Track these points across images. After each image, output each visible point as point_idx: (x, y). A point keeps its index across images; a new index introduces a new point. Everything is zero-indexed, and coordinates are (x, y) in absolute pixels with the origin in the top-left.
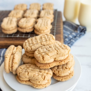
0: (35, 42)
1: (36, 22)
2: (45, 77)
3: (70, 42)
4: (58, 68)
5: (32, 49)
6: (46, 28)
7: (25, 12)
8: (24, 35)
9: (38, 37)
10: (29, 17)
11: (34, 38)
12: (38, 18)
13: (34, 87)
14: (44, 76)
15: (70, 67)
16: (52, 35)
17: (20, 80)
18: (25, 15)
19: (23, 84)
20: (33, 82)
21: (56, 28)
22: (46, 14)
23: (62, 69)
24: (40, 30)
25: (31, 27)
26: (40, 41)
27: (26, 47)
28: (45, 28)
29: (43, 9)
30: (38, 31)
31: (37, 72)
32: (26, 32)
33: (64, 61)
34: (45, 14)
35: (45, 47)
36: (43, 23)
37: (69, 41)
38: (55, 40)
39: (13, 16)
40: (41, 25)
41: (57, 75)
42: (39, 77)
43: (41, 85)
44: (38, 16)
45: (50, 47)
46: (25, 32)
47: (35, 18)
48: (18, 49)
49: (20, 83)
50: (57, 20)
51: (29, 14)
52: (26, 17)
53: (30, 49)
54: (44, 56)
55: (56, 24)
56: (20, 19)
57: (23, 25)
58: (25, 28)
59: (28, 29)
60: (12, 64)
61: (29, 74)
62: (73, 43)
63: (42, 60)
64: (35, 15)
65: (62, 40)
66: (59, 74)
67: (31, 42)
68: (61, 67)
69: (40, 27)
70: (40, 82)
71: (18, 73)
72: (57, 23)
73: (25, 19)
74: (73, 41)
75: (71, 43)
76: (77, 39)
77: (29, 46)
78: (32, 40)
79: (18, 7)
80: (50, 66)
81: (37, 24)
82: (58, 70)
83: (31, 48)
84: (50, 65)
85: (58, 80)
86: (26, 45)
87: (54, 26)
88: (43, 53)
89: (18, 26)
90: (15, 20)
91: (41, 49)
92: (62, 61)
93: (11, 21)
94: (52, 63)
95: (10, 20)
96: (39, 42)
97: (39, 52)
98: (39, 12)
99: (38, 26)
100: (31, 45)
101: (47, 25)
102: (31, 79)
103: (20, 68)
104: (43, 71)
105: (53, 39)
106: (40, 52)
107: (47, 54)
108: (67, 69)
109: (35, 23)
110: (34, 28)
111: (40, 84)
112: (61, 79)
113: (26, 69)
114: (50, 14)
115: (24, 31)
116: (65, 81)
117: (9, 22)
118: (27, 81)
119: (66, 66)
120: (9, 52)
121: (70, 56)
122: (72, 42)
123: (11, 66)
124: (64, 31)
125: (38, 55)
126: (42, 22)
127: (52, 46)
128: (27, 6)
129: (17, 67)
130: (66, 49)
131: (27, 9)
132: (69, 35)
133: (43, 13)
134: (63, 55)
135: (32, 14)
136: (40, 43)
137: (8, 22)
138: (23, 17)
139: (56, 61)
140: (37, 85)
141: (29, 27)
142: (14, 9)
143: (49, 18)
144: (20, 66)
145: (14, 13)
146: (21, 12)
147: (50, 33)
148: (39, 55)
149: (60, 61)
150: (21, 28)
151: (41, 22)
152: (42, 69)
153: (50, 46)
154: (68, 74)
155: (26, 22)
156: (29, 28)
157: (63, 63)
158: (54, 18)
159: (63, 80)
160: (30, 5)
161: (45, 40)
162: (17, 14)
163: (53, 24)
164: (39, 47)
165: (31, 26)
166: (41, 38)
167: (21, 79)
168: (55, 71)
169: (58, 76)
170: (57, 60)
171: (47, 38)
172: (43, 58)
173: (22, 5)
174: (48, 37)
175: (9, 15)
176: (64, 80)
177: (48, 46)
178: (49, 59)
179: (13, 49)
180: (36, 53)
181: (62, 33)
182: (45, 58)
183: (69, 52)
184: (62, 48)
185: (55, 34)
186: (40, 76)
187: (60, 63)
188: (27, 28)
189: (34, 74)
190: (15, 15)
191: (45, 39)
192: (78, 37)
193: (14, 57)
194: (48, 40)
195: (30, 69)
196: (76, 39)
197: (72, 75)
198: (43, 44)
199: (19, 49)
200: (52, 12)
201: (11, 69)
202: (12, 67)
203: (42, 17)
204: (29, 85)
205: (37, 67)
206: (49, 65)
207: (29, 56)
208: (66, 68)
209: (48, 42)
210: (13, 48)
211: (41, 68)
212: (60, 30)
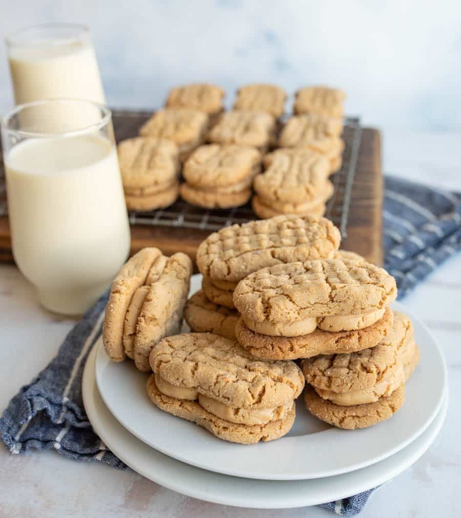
0: (250, 242)
1: (263, 168)
2: (264, 391)
3: (415, 266)
4: (331, 366)
5: (229, 273)
6: (308, 191)
7: (215, 118)
8: (206, 218)
9: (265, 226)
10: (233, 142)
11: (247, 227)
12: (272, 148)
13: (211, 434)
14: (260, 389)
15: (382, 369)
16: (330, 223)
17: (160, 394)
18: (216, 132)
19: (171, 415)
20: (212, 409)
21: (353, 199)
22: (310, 134)
23: (347, 370)
24: (278, 199)
25: (238, 188)
26: (272, 243)
27: (208, 262)
28: (304, 192)
29: (296, 113)
30: (269, 207)
31: (233, 369)
32: (217, 204)
33: (360, 338)
34: (303, 135)
35: (286, 269)
36: (295, 171)
37: (406, 259)
38: (338, 244)
39: (161, 134)
40: (285, 178)
41: (326, 397)
42: (236, 389)
43: (244, 425)
44: (273, 140)
45: (307, 270)
46: (211, 205)
47: (259, 148)
48: (175, 264)
49: (155, 406)
50: (359, 164)
51: (234, 129)
52: (220, 143)
53: (221, 270)
54: (271, 301)
55: (350, 181)
56: (193, 150)
57: (206, 173)
58: (212, 189)
59: (224, 194)
60: (137, 322)
61: (200, 369)
62: (430, 270)
63: (263, 317)
64: (261, 136)
65: (377, 251)
66: (333, 393)
67: (230, 242)
68: (345, 362)
69: (281, 186)
70: (241, 412)
71: (156, 363)
72: (355, 179)
73: (214, 149)
74: (430, 262)
75: (420, 269)
76: (447, 255)
77: (221, 258)
78: (238, 235)
79: (184, 99)
80: (292, 349)
81: (269, 173)
82: (329, 373)
83: (229, 268)
84: (294, 342)
85: (327, 418)
86: (207, 253)
87: (341, 190)
88: (271, 288)
89: (181, 179)
90: (168, 150)
91: (267, 275)
92: (349, 336)
93: (154, 154)
94: (304, 337)
95: (148, 149)
96: (266, 243)
97: (254, 285)
98: (279, 127)
99: (268, 183)
100: (231, 253)
101: (311, 182)
102: (204, 392)
103: (167, 343)
104: (261, 367)
105: (329, 238)
106: (259, 285)
107: (288, 296)
108: (368, 372)
109: (258, 170)
110: (252, 191)
111: (239, 419)
112: (341, 415)
113: (190, 349)
114: (327, 134)
115: (209, 200)
116: (357, 429)
117: (146, 158)
118: (186, 400)
119: (365, 360)
120: (135, 272)
121: (392, 319)
122: (423, 264)
123: (130, 331)
124: (388, 216)
125: (250, 294)
126: (290, 167)
127: (318, 265)
128: (223, 96)
129: (157, 338)
130: (375, 284)
131: (222, 111)
132: (410, 233)
133: (293, 129)
134: (358, 306)
135: (247, 129)
136: (269, 252)
137: (137, 160)
138: (206, 141)
139: (325, 332)
140: (225, 424)
141: (231, 184)
142: (167, 105)
143: (322, 152)
144: (169, 338)
145: (166, 124)
146: (199, 120)
147: (325, 216)
148: (250, 297)
149: (344, 335)
150: (196, 187)
151: (285, 167)
152: (260, 360)
153: (310, 267)
154: (375, 399)
155: (221, 164)
156: (230, 190)
157: (354, 344)
158: (346, 155)
159: (346, 421)
160: (238, 93)
161: (295, 239)
162: (177, 127)
163: (337, 180)
164: (262, 267)
165: (240, 181)
166: (279, 228)
167: (165, 390)
168: (315, 376)
169: (329, 402)
170: (327, 328)
171: (303, 231)
172: (267, 308)
173: (203, 92)
174: (308, 230)
175: (145, 130)
176: (350, 423)
177: (300, 263)
178: (293, 315)
179: (153, 264)
180: (244, 286)
181: (377, 221)
182: (272, 311)
183: (384, 299)
184: (360, 280)
185: (344, 221)
186: (243, 386)
187: (340, 345)
188: (221, 190)
189: (221, 373)
190: (170, 131)
191: (296, 235)
192: (449, 244)
193: (148, 294)
194: (305, 239)
195: (210, 350)
196: (440, 253)
197: (393, 409)
198: (282, 255)
199: (179, 268)
200: (336, 127)
201: (128, 342)
202: (134, 335)
203: (291, 147)
204: (195, 423)
205: (242, 347)
206: (289, 346)
207: (216, 300)
208: (365, 369)
209: (304, 249)
210: (151, 259)
211: (253, 352)
212: (370, 207)
